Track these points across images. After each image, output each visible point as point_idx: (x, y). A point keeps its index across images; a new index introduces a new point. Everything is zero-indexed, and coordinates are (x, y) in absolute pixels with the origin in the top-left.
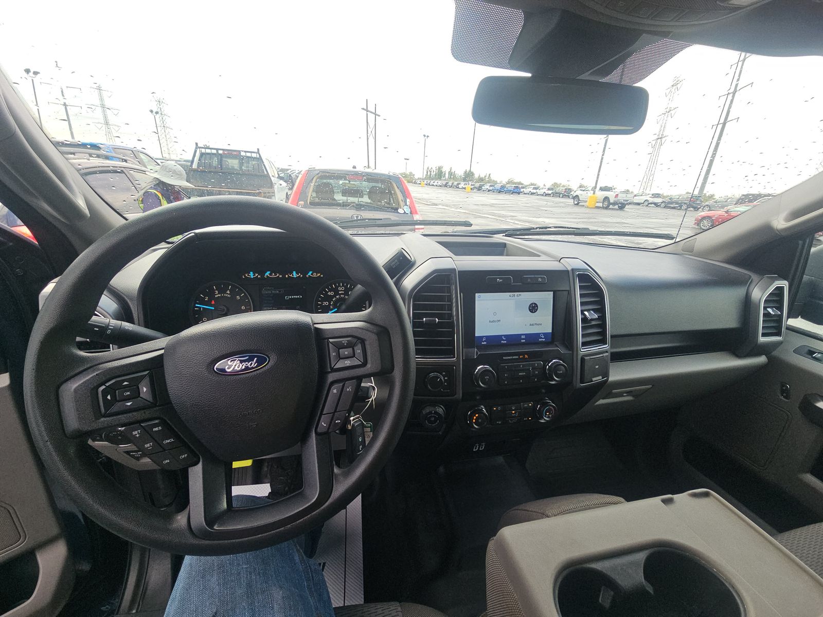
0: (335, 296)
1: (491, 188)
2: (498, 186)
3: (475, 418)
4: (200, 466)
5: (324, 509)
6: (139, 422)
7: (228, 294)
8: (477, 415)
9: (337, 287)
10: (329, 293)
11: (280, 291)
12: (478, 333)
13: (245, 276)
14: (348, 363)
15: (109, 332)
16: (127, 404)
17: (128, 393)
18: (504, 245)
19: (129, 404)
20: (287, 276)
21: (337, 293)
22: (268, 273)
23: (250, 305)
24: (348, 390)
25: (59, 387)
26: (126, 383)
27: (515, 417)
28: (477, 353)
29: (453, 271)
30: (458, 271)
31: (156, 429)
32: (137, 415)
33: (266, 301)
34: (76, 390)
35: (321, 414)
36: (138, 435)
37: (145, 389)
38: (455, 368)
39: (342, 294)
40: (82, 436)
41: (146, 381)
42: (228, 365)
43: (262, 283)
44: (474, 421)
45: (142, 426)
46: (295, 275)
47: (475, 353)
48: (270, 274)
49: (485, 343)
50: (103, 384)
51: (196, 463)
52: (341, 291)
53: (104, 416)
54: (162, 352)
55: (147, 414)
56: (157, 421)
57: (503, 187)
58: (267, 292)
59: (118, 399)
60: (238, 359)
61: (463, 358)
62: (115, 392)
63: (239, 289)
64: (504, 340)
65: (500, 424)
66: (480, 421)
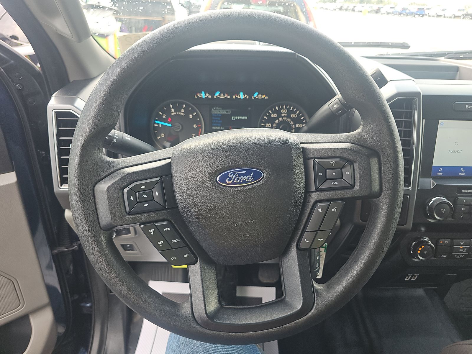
0: (277, 118)
1: (391, 11)
2: (399, 9)
3: (420, 249)
4: (198, 264)
5: (307, 319)
6: (154, 222)
7: (182, 113)
8: (423, 247)
9: (280, 110)
10: (273, 116)
11: (227, 112)
12: (436, 163)
13: (197, 96)
14: (334, 183)
15: (115, 141)
16: (144, 205)
17: (146, 196)
18: (457, 69)
19: (146, 205)
20: (234, 97)
21: (279, 115)
22: (217, 94)
23: (201, 124)
24: (333, 210)
25: (94, 186)
26: (143, 187)
27: (462, 252)
28: (433, 184)
29: (418, 94)
30: (423, 95)
31: (166, 229)
32: (151, 216)
33: (214, 121)
34: (108, 190)
35: (304, 231)
36: (153, 233)
37: (157, 194)
38: (408, 197)
39: (284, 116)
40: (110, 229)
41: (158, 186)
42: (229, 177)
43: (212, 103)
44: (419, 252)
45: (155, 225)
46: (241, 96)
47: (430, 183)
48: (220, 95)
49: (441, 174)
50: (127, 186)
51: (195, 263)
52: (284, 113)
53: (128, 214)
54: (169, 160)
55: (159, 215)
56: (165, 223)
57: (404, 9)
58: (216, 112)
59: (138, 200)
60: (237, 172)
61: (418, 187)
62: (136, 194)
63: (192, 108)
64: (462, 172)
65: (445, 258)
66: (425, 252)
